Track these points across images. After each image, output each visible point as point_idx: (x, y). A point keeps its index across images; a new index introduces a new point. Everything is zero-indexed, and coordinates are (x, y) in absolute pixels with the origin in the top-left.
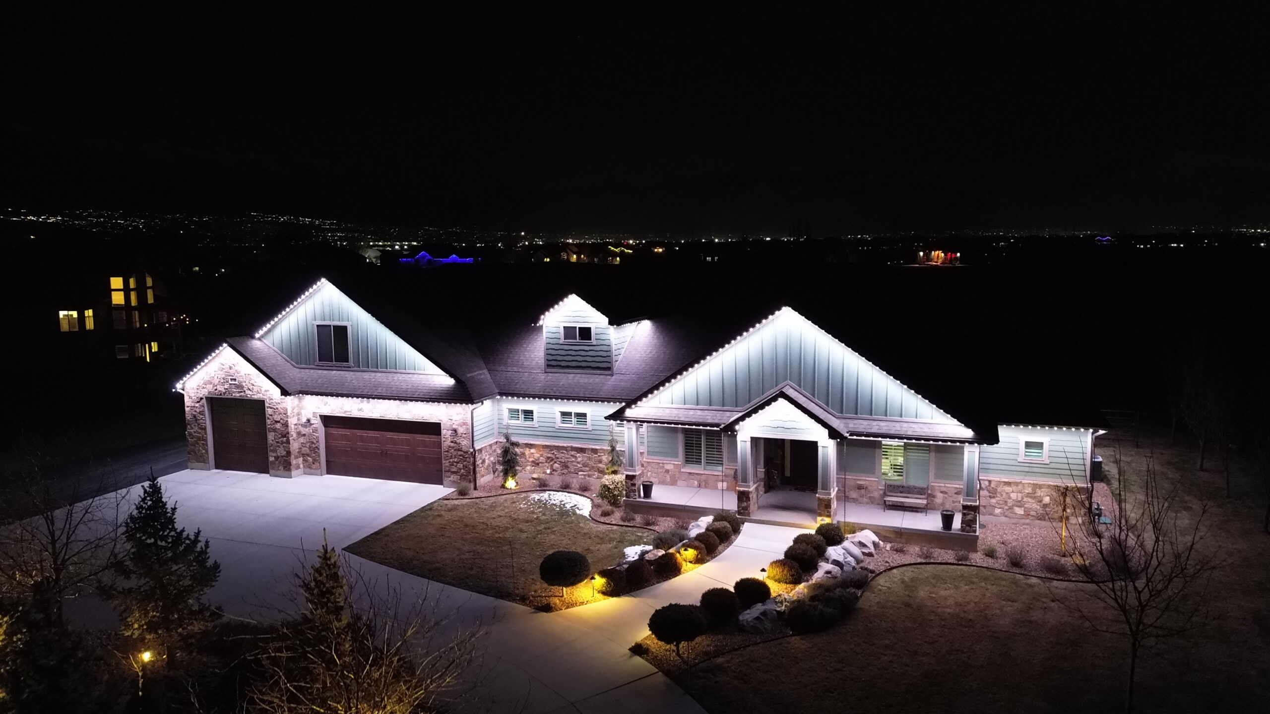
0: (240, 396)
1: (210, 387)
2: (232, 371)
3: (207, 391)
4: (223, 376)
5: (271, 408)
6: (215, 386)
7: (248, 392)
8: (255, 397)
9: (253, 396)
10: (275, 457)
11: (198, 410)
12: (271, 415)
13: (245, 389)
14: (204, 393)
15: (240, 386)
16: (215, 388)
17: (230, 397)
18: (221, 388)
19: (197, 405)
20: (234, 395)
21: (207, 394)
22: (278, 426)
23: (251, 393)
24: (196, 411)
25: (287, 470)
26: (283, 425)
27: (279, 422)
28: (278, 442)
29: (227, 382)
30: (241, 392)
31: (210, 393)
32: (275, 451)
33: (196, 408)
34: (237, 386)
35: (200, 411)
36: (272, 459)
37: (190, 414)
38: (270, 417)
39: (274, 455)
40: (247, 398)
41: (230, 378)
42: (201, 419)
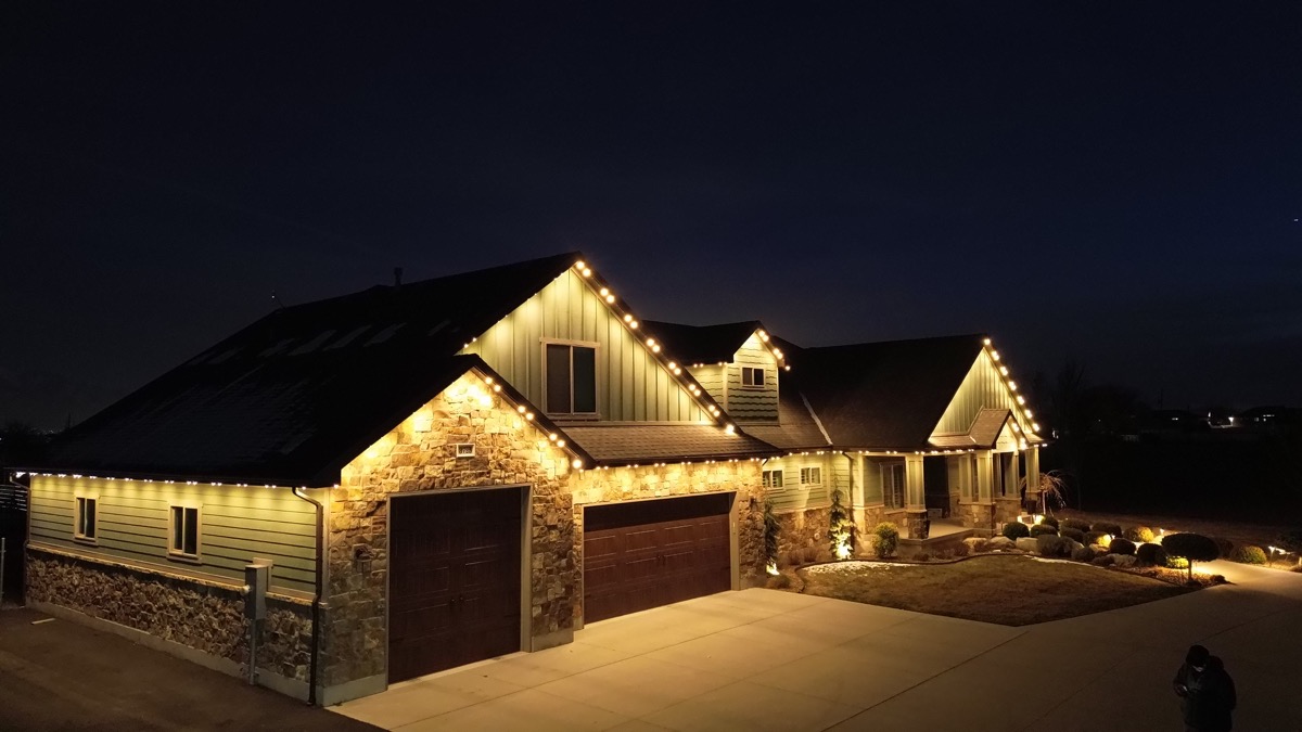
0: (482, 484)
1: (406, 473)
2: (464, 429)
3: (397, 481)
4: (444, 442)
5: (540, 500)
6: (419, 466)
7: (496, 473)
8: (511, 482)
9: (507, 481)
10: (542, 606)
11: (368, 536)
12: (541, 516)
13: (491, 466)
14: (391, 486)
15: (480, 463)
16: (421, 471)
17: (454, 489)
18: (432, 471)
19: (366, 522)
20: (464, 483)
21: (398, 489)
22: (553, 536)
23: (503, 474)
24: (362, 540)
25: (566, 627)
26: (561, 532)
27: (554, 527)
28: (550, 572)
29: (452, 454)
30: (481, 475)
31: (404, 486)
32: (544, 592)
33: (361, 531)
34: (474, 462)
35: (374, 538)
36: (537, 611)
37: (345, 551)
38: (539, 521)
39: (541, 602)
40: (493, 487)
41: (457, 444)
42: (376, 558)
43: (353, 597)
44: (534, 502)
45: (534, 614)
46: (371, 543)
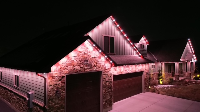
0: (90, 71)
2: (86, 56)
4: (80, 59)
5: (104, 74)
6: (74, 66)
9: (96, 70)
11: (59, 86)
12: (105, 79)
13: (93, 66)
15: (90, 65)
16: (74, 68)
17: (83, 72)
18: (77, 67)
19: (59, 83)
20: (86, 70)
22: (108, 83)
23: (95, 68)
25: (111, 106)
27: (108, 81)
28: (107, 93)
29: (83, 63)
30: (90, 68)
31: (70, 72)
32: (105, 98)
33: (57, 85)
34: (88, 65)
35: (61, 87)
36: (104, 103)
37: (53, 91)
38: (104, 80)
39: (105, 100)
40: (93, 71)
41: (84, 60)
42: (62, 92)
43: (55, 104)
44: (103, 75)
45: (103, 104)
46: (60, 88)
